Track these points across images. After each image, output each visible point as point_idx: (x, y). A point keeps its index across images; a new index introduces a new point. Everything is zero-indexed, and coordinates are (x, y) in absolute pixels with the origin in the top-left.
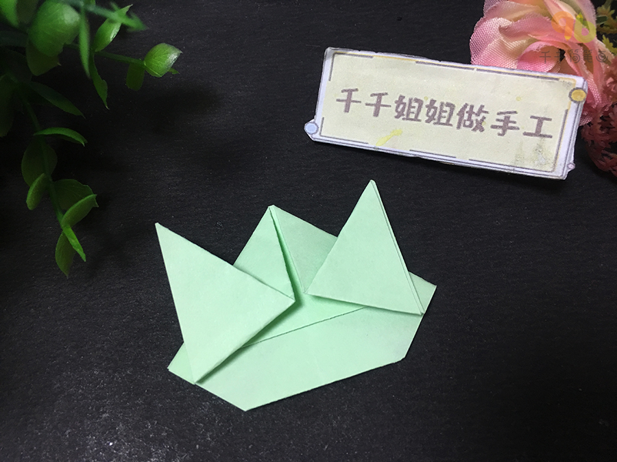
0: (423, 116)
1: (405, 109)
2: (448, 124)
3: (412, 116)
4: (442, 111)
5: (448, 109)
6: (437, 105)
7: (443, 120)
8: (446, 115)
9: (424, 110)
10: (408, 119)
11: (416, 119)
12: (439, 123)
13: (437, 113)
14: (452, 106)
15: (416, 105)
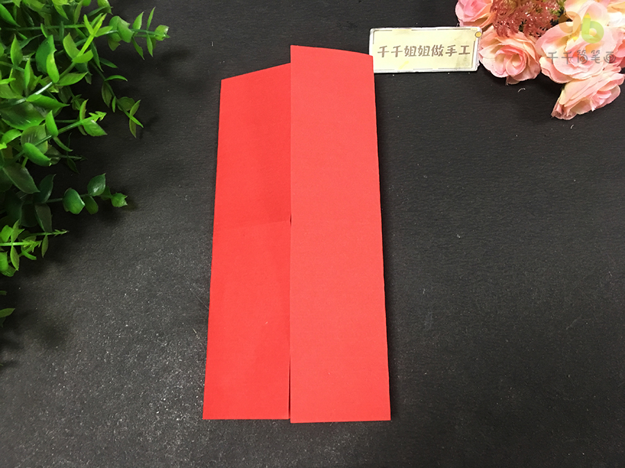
0: (417, 53)
1: (409, 52)
2: (428, 55)
3: (412, 54)
4: (425, 50)
5: (427, 49)
6: (423, 47)
7: (426, 54)
8: (427, 51)
9: (417, 50)
10: (411, 55)
11: (414, 55)
12: (424, 55)
13: (423, 51)
14: (429, 47)
15: (413, 49)
